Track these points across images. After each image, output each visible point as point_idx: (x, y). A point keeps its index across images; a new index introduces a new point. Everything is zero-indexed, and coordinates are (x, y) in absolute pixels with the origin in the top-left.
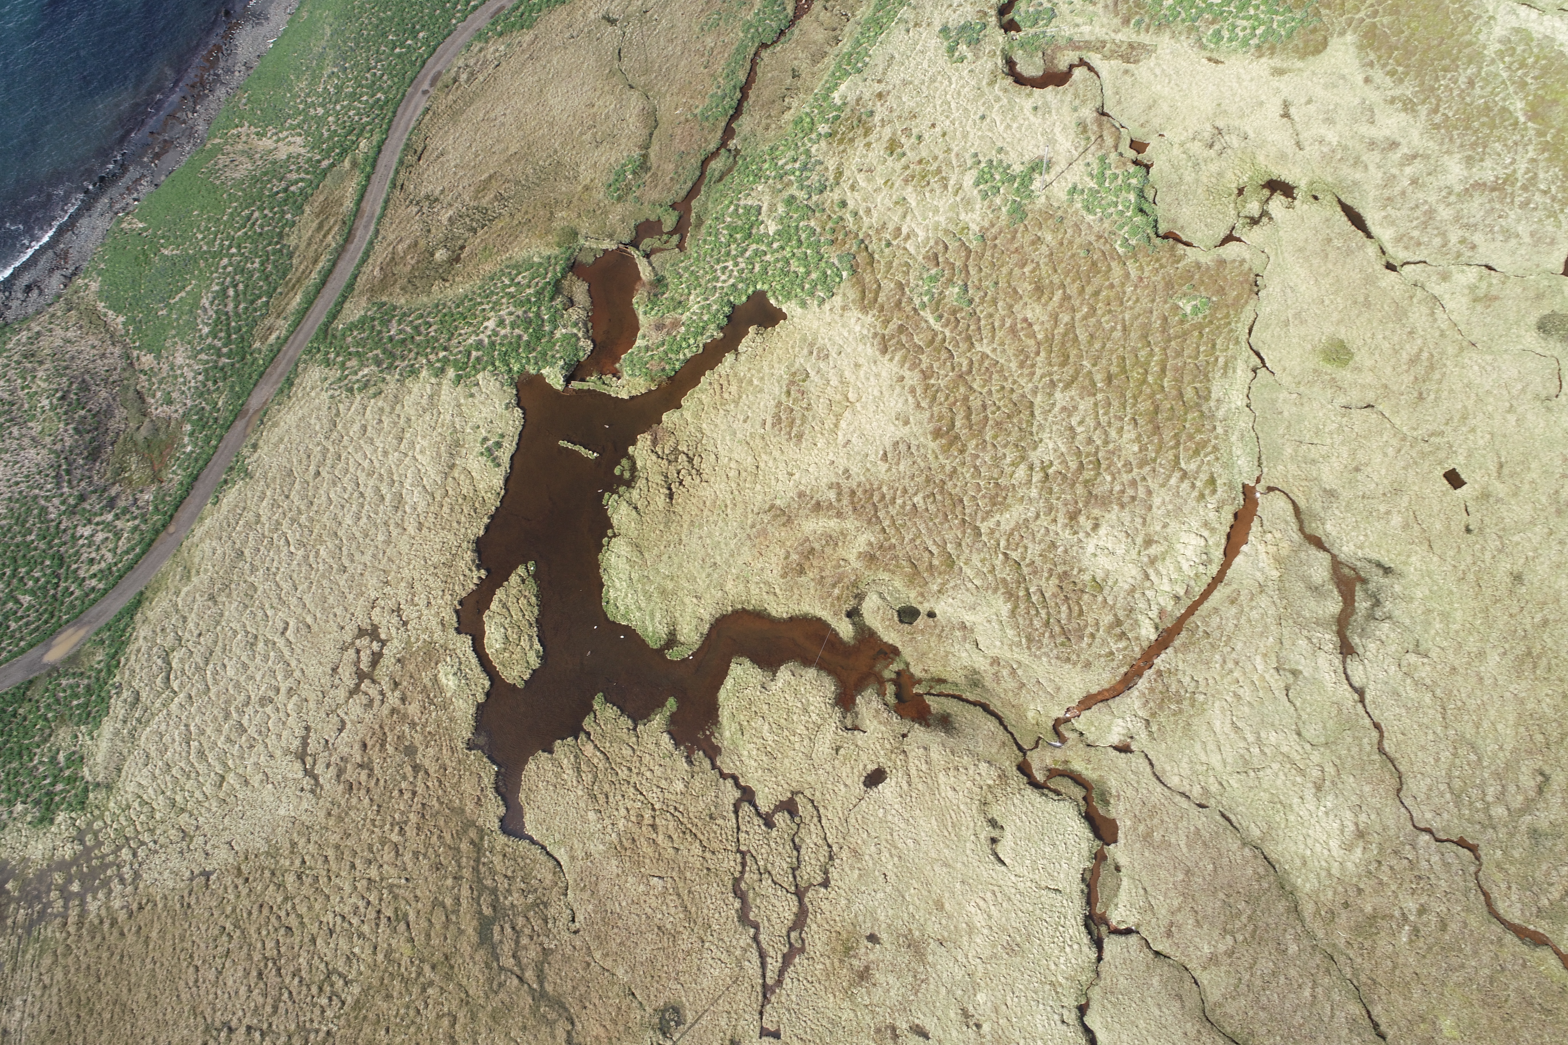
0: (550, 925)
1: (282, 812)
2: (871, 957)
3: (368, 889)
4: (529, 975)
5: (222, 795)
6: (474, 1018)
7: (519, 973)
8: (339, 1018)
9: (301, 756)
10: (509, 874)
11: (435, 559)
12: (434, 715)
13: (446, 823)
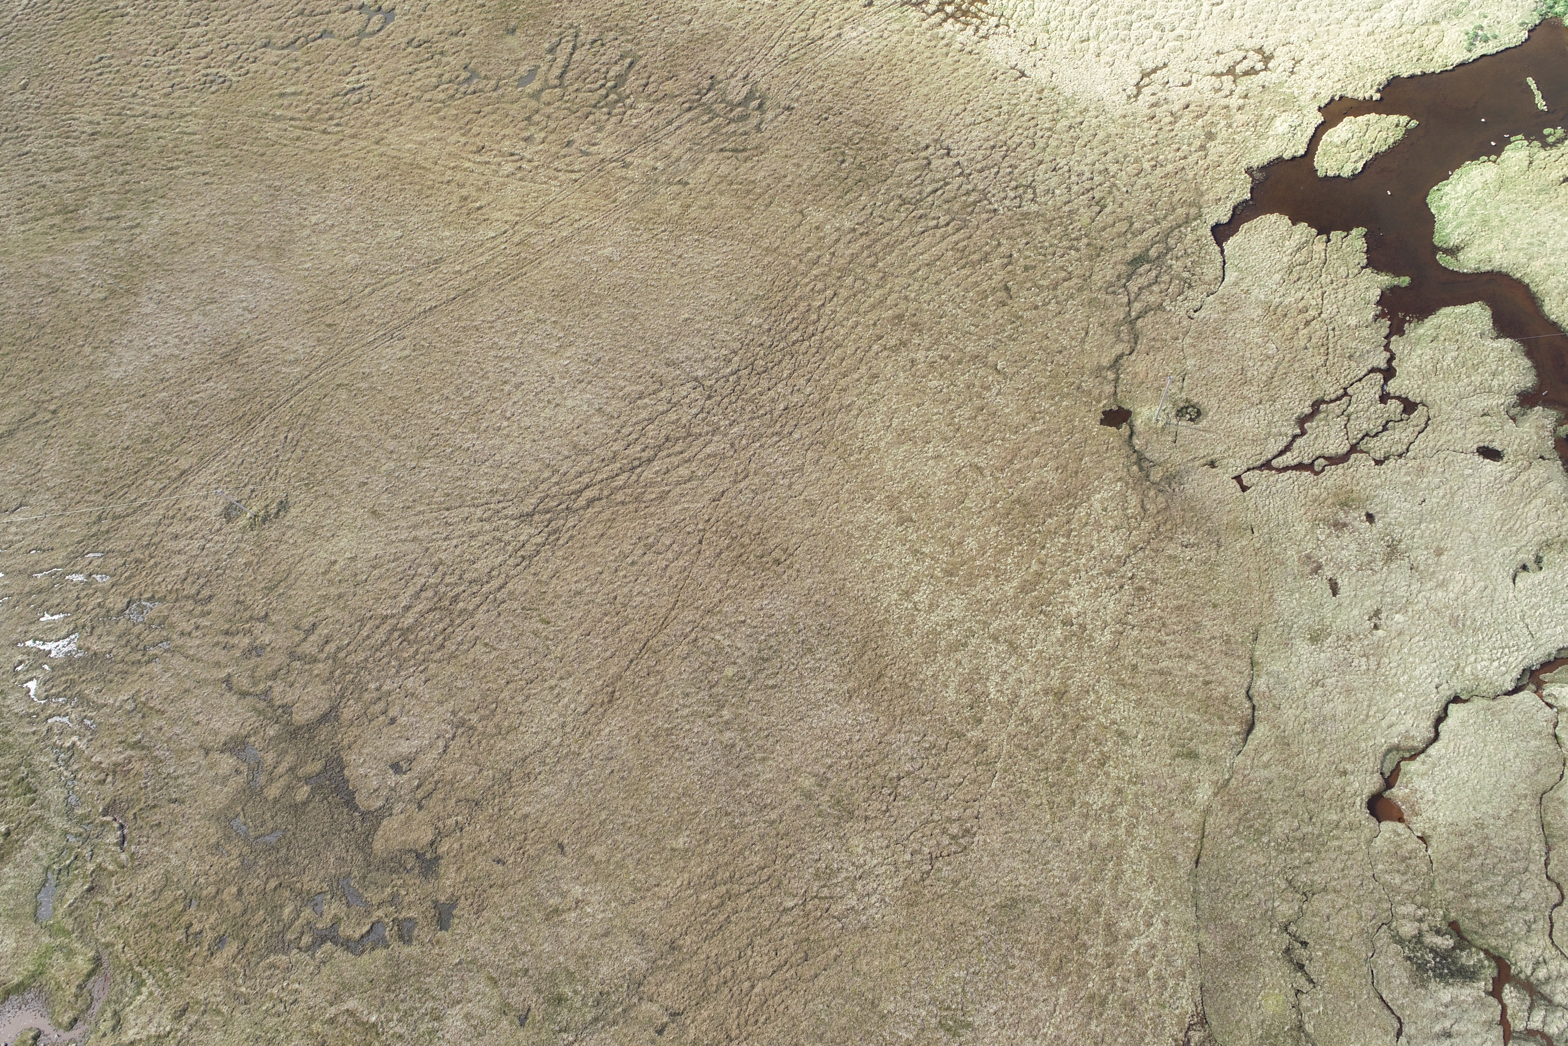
0: (1180, 298)
1: (1100, 89)
2: (1356, 523)
3: (1100, 172)
4: (1137, 306)
5: (1078, 46)
6: (1080, 290)
7: (1132, 299)
8: (1009, 210)
9: (1145, 74)
10: (1189, 251)
11: (1356, 59)
12: (1249, 133)
13: (1185, 190)
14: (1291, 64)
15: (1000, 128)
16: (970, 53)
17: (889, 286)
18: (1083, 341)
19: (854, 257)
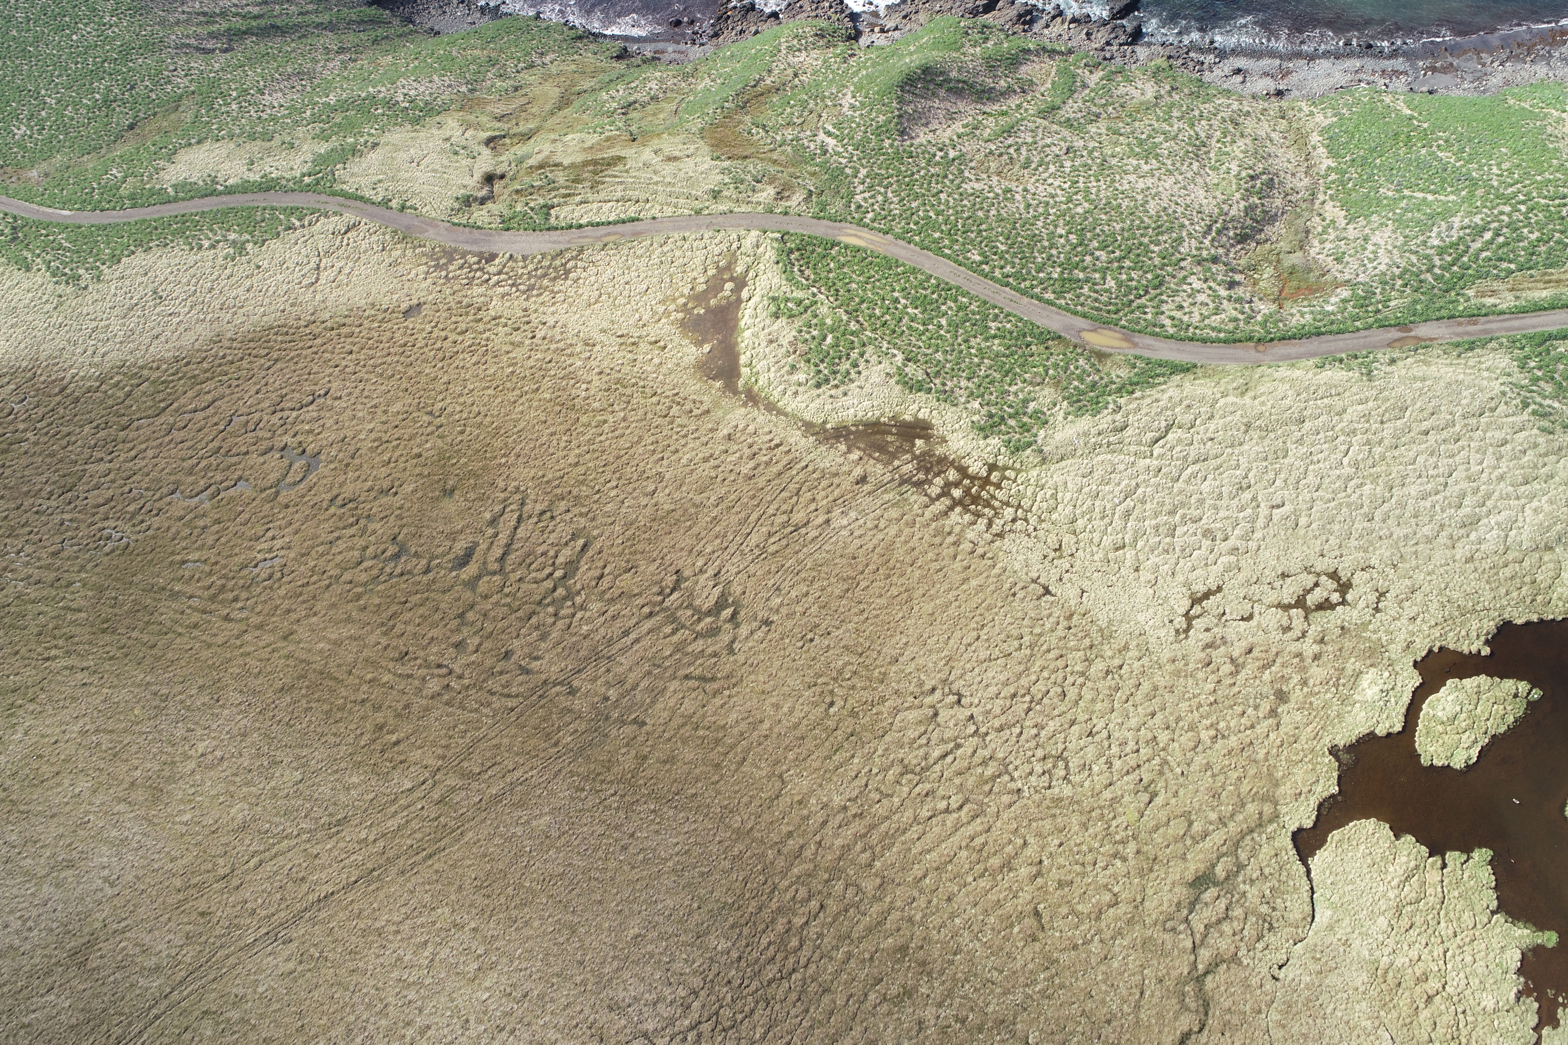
0: (1260, 946)
1: (1141, 618)
3: (1147, 742)
4: (1205, 955)
5: (1111, 556)
6: (1130, 922)
7: (1197, 942)
8: (1036, 792)
9: (1196, 600)
10: (1267, 871)
11: (1455, 595)
12: (1329, 695)
13: (1255, 776)
14: (1373, 597)
15: (1022, 668)
16: (983, 556)
17: (888, 899)
18: (1138, 1007)
19: (847, 848)
